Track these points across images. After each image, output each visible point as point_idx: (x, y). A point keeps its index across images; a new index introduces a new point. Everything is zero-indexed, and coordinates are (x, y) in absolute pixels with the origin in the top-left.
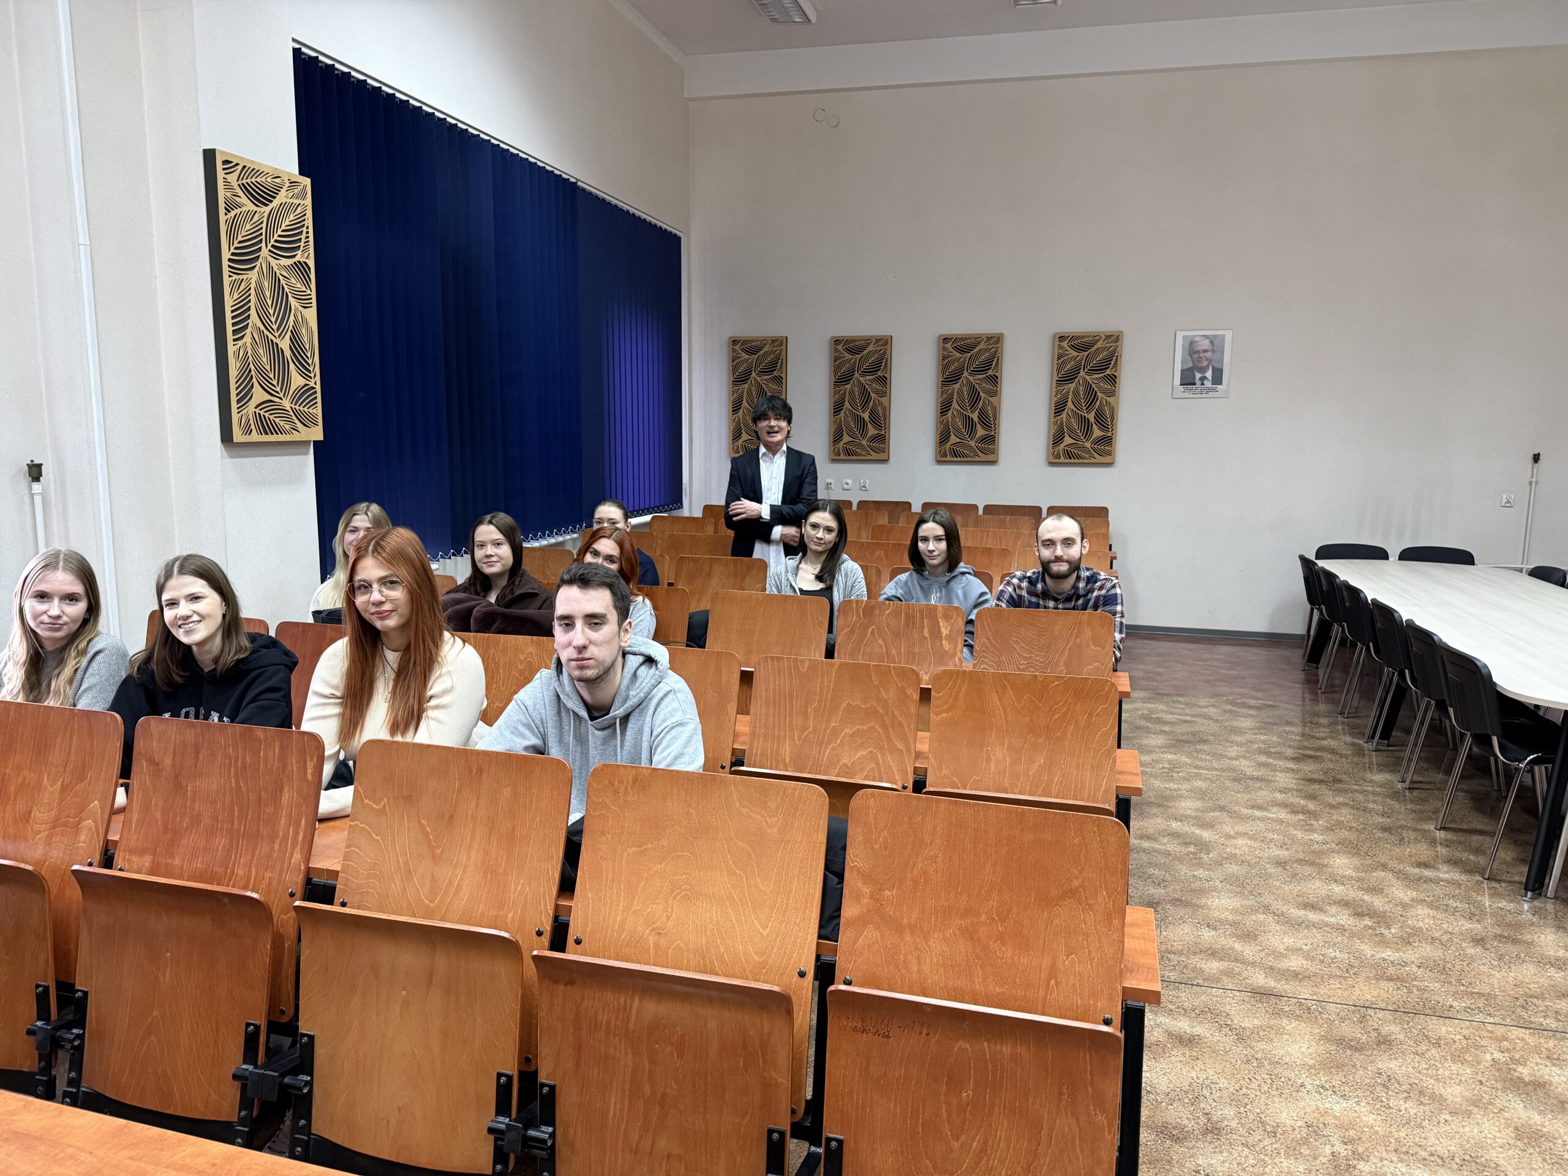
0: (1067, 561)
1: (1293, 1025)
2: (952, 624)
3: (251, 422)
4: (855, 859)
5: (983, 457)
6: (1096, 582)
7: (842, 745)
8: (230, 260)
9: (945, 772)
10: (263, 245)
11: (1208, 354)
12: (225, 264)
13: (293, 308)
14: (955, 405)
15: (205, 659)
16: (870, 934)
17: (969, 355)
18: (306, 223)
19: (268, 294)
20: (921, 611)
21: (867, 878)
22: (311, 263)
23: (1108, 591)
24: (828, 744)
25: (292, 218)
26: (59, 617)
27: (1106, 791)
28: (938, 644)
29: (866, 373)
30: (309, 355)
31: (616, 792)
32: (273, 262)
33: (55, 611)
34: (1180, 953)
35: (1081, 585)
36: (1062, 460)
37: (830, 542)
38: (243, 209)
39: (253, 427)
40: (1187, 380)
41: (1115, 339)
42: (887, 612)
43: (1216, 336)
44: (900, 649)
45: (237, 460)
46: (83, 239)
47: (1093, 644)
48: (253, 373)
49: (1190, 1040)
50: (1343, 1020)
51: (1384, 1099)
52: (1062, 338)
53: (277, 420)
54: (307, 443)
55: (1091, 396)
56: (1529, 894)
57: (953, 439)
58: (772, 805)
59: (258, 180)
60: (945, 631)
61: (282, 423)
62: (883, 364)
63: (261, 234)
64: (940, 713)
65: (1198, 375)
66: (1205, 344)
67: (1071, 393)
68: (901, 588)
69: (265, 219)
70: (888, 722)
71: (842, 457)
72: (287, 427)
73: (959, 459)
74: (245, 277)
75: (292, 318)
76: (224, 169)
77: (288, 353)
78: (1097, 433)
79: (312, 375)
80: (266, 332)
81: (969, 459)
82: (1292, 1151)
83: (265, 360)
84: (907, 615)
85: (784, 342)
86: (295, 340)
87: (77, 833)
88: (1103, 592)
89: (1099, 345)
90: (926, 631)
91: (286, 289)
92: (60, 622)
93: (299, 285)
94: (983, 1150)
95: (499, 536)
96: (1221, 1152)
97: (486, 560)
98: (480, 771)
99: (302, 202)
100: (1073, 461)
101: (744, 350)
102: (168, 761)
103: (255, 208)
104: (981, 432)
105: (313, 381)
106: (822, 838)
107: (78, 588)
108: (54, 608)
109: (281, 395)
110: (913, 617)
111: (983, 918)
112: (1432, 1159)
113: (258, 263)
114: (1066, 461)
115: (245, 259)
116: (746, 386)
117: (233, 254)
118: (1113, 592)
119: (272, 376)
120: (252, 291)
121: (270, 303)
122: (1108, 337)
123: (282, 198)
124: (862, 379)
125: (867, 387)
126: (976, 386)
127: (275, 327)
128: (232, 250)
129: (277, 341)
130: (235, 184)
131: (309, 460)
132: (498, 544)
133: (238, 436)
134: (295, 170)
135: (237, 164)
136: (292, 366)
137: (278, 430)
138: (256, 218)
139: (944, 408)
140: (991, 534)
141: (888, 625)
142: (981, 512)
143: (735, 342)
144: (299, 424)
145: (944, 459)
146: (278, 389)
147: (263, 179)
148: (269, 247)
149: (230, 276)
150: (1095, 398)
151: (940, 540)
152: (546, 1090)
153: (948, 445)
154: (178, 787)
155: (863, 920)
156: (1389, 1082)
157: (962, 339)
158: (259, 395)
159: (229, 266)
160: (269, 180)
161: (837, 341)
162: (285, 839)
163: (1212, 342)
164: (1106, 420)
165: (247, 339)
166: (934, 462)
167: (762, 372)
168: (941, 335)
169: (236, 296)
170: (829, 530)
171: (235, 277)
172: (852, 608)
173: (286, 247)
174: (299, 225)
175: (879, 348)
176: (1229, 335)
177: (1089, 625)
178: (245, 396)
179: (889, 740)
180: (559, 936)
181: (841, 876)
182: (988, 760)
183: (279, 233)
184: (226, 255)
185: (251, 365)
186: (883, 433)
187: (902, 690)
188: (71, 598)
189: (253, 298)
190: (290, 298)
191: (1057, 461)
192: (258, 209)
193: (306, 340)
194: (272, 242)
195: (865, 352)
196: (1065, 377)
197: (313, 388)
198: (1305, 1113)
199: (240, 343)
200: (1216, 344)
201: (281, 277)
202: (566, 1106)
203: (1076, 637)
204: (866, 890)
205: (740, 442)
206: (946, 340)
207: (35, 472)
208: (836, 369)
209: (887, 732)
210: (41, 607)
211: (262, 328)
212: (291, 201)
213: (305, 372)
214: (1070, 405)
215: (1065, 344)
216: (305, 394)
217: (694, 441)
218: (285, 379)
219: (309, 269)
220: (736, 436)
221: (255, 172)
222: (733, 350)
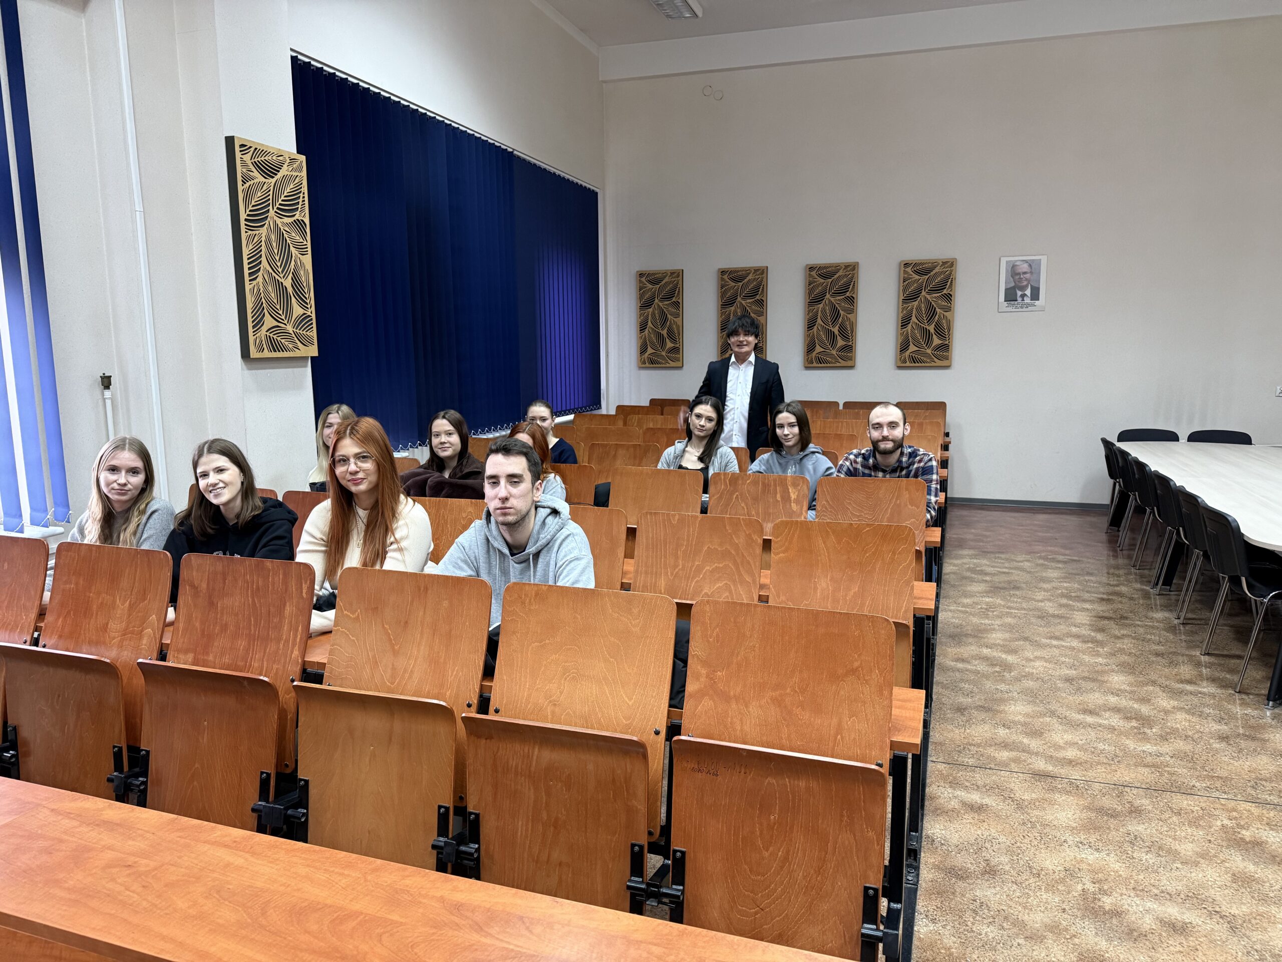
0: (892, 440)
1: (1063, 798)
2: (799, 491)
3: (264, 342)
4: (696, 649)
5: (843, 363)
6: (916, 456)
7: (704, 578)
8: (246, 220)
9: (783, 598)
10: (271, 207)
11: (1028, 276)
12: (243, 222)
13: (294, 255)
14: (819, 321)
15: (230, 515)
16: (707, 703)
17: (831, 280)
18: (302, 190)
19: (274, 245)
20: (775, 480)
21: (705, 663)
22: (307, 220)
23: (926, 463)
24: (693, 578)
25: (292, 186)
26: (125, 485)
27: (906, 611)
28: (787, 505)
29: (746, 297)
30: (306, 291)
31: (523, 603)
32: (278, 221)
33: (122, 480)
34: (979, 745)
35: (904, 459)
36: (908, 364)
37: (710, 429)
38: (255, 181)
39: (265, 346)
40: (1010, 296)
41: (950, 264)
42: (748, 482)
43: (1033, 260)
44: (758, 511)
45: (253, 371)
46: (138, 207)
47: (910, 504)
48: (264, 305)
49: (979, 808)
50: (1104, 795)
51: (1129, 852)
52: (906, 265)
53: (283, 341)
54: (306, 358)
55: (931, 312)
56: (1271, 703)
57: (818, 349)
58: (635, 611)
59: (266, 158)
60: (793, 496)
61: (286, 343)
62: (761, 290)
63: (269, 199)
64: (778, 554)
65: (1019, 293)
66: (1025, 267)
67: (914, 310)
68: (764, 465)
69: (272, 188)
70: (739, 561)
72: (291, 346)
73: (823, 365)
74: (257, 232)
75: (293, 263)
76: (241, 151)
77: (290, 290)
78: (936, 341)
79: (309, 306)
80: (273, 274)
81: (831, 365)
82: (1051, 887)
83: (273, 295)
84: (763, 484)
85: (681, 274)
86: (296, 280)
87: (141, 638)
88: (922, 464)
89: (937, 270)
90: (778, 496)
91: (288, 241)
92: (126, 488)
93: (298, 238)
94: (786, 859)
95: (450, 428)
96: (994, 887)
97: (440, 446)
98: (426, 589)
99: (299, 174)
100: (917, 364)
101: (649, 281)
102: (204, 585)
103: (264, 180)
104: (841, 343)
105: (310, 311)
106: (672, 635)
107: (139, 464)
108: (122, 478)
109: (286, 322)
110: (768, 485)
111: (788, 690)
112: (1162, 895)
113: (267, 222)
114: (911, 365)
115: (258, 218)
116: (651, 310)
117: (248, 215)
118: (930, 464)
119: (278, 307)
120: (263, 243)
121: (276, 252)
122: (944, 263)
123: (284, 171)
124: (743, 302)
125: (748, 308)
126: (837, 306)
127: (280, 270)
128: (248, 212)
129: (282, 280)
130: (249, 162)
131: (307, 373)
132: (450, 434)
133: (254, 353)
134: (294, 149)
135: (251, 147)
136: (293, 299)
137: (284, 349)
138: (265, 187)
139: (811, 324)
140: (845, 424)
141: (748, 491)
142: (841, 407)
143: (641, 275)
144: (299, 344)
145: (811, 365)
146: (283, 317)
147: (270, 158)
148: (275, 209)
149: (246, 232)
151: (793, 426)
152: (472, 817)
153: (814, 354)
154: (212, 604)
155: (701, 694)
156: (1134, 840)
158: (269, 322)
159: (246, 225)
160: (274, 158)
161: (723, 272)
162: (287, 641)
163: (1030, 266)
164: (944, 332)
165: (260, 279)
166: (803, 368)
167: (664, 299)
168: (807, 265)
169: (251, 247)
170: (709, 419)
171: (250, 232)
172: (720, 479)
173: (288, 209)
174: (297, 192)
175: (757, 276)
176: (1044, 260)
177: (907, 489)
178: (258, 324)
179: (740, 575)
180: (484, 705)
181: (685, 662)
182: (815, 589)
183: (283, 198)
184: (243, 216)
185: (263, 299)
187: (749, 536)
188: (133, 471)
189: (263, 248)
190: (292, 248)
191: (904, 365)
192: (267, 181)
193: (303, 279)
194: (277, 206)
195: (746, 280)
196: (909, 296)
197: (309, 316)
198: (1065, 861)
199: (254, 282)
200: (1034, 267)
201: (284, 232)
202: (488, 828)
203: (897, 499)
204: (704, 672)
205: (646, 355)
206: (811, 268)
207: (106, 382)
208: (723, 295)
209: (738, 569)
210: (113, 477)
211: (271, 271)
212: (291, 173)
213: (303, 304)
214: (914, 319)
215: (909, 270)
216: (303, 320)
217: (610, 355)
218: (288, 310)
219: (305, 225)
220: (643, 350)
221: (264, 153)
222: (640, 282)
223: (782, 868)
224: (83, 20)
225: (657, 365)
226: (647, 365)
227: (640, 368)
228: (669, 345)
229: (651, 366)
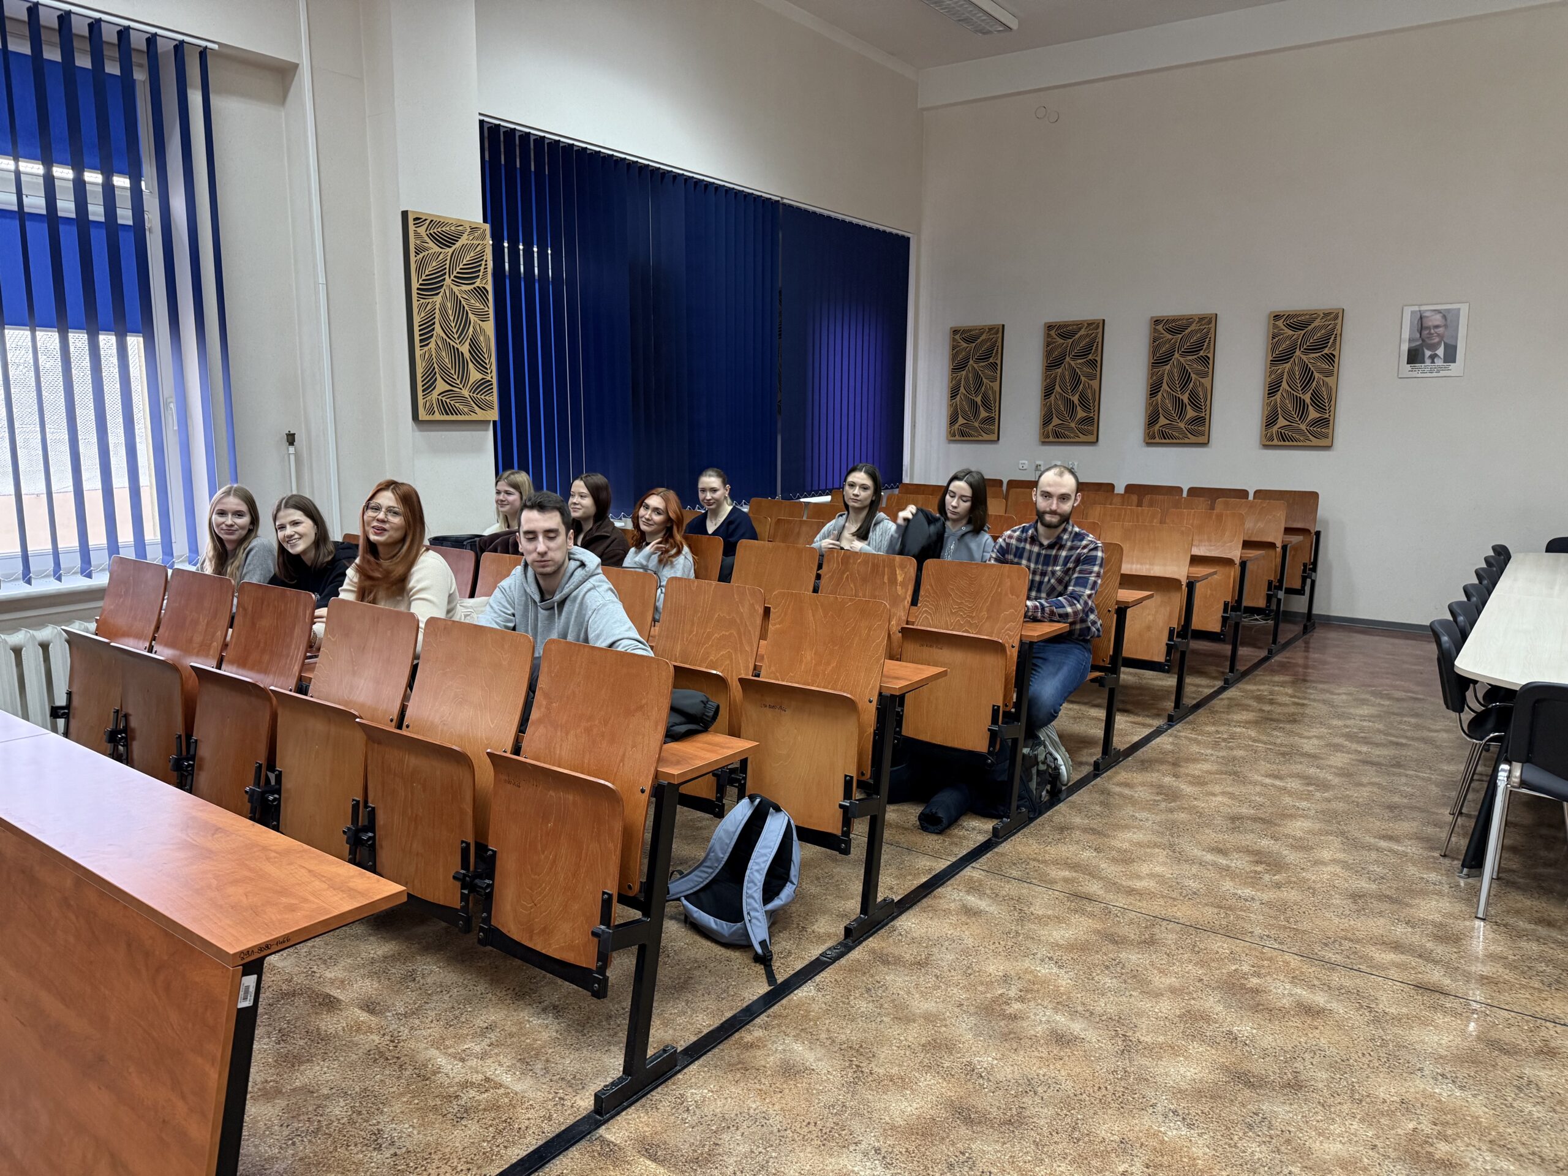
1: (1081, 919)
2: (906, 573)
3: (435, 405)
5: (1193, 439)
7: (712, 646)
8: (418, 289)
9: (773, 669)
10: (447, 276)
11: (1441, 330)
12: (414, 292)
13: (472, 321)
14: (1165, 386)
16: (542, 730)
17: (1181, 336)
18: (485, 257)
19: (450, 312)
22: (490, 287)
24: (704, 644)
25: (472, 254)
26: (232, 526)
28: (894, 589)
29: (1076, 357)
30: (486, 356)
31: (436, 635)
32: (455, 289)
33: (229, 522)
34: (1044, 862)
35: (1066, 537)
36: (1275, 442)
38: (430, 252)
39: (436, 409)
40: (1414, 357)
41: (1334, 317)
42: (859, 561)
43: (1448, 310)
45: (426, 433)
46: (322, 280)
47: (1011, 593)
48: (436, 370)
49: (975, 913)
50: (1131, 923)
51: (1094, 974)
52: (1277, 317)
53: (457, 405)
54: (488, 422)
55: (1308, 377)
56: (1464, 870)
57: (1163, 421)
58: (506, 647)
59: (444, 229)
60: (900, 578)
61: (461, 407)
62: (1094, 348)
63: (445, 268)
64: (775, 624)
65: (1428, 353)
66: (1437, 319)
67: (1286, 374)
69: (449, 258)
70: (742, 630)
71: (1051, 439)
72: (466, 409)
73: (1167, 441)
74: (431, 301)
75: (471, 329)
76: (415, 224)
77: (467, 355)
78: (1313, 414)
79: (489, 371)
80: (448, 340)
81: (1178, 441)
83: (447, 360)
85: (1000, 330)
86: (474, 347)
88: (1086, 551)
89: (1316, 323)
90: (886, 577)
91: (466, 308)
92: (234, 529)
93: (478, 304)
94: (554, 861)
97: (573, 506)
99: (481, 242)
100: (1287, 443)
101: (964, 339)
102: (250, 609)
103: (440, 250)
104: (1191, 413)
105: (490, 375)
108: (229, 520)
109: (461, 386)
113: (442, 290)
114: (1280, 443)
115: (431, 287)
116: (964, 373)
117: (421, 285)
118: (1093, 553)
119: (453, 372)
120: (437, 311)
121: (452, 319)
122: (1326, 315)
123: (463, 240)
124: (1072, 363)
125: (1077, 370)
126: (1187, 367)
127: (456, 336)
128: (420, 282)
129: (459, 346)
130: (424, 234)
131: (488, 437)
132: (585, 496)
133: (423, 415)
134: (480, 219)
135: (426, 220)
136: (470, 364)
137: (457, 412)
138: (441, 257)
139: (1154, 390)
143: (955, 332)
144: (476, 408)
145: (1152, 441)
146: (458, 382)
147: (448, 229)
148: (452, 277)
149: (419, 301)
150: (1312, 378)
151: (965, 500)
152: (373, 811)
153: (1157, 427)
154: (253, 624)
155: (540, 721)
157: (1174, 321)
158: (441, 386)
159: (416, 294)
160: (453, 228)
161: (1050, 327)
162: (292, 658)
163: (1445, 317)
164: (1324, 402)
165: (432, 345)
166: (1144, 444)
167: (979, 360)
168: (1152, 317)
169: (422, 315)
170: (865, 488)
171: (422, 301)
173: (468, 275)
174: (478, 260)
175: (1090, 332)
176: (1464, 309)
177: (1009, 577)
178: (429, 387)
179: (741, 643)
180: (400, 721)
183: (461, 266)
184: (415, 285)
185: (435, 365)
186: (1092, 415)
188: (239, 514)
189: (437, 315)
190: (470, 315)
191: (1270, 443)
192: (443, 251)
193: (483, 345)
194: (455, 274)
195: (1077, 336)
196: (1279, 357)
197: (489, 381)
199: (426, 348)
200: (1449, 319)
201: (462, 300)
203: (999, 586)
205: (956, 426)
206: (1157, 321)
207: (291, 439)
208: (1048, 353)
210: (221, 519)
211: (445, 337)
212: (472, 242)
213: (482, 367)
214: (1284, 385)
215: (1280, 323)
216: (483, 386)
217: (917, 425)
218: (464, 375)
219: (487, 292)
220: (953, 420)
221: (440, 224)
222: (954, 340)
223: (551, 869)
224: (283, 114)
225: (968, 438)
226: (957, 437)
227: (950, 441)
228: (983, 414)
229: (962, 438)
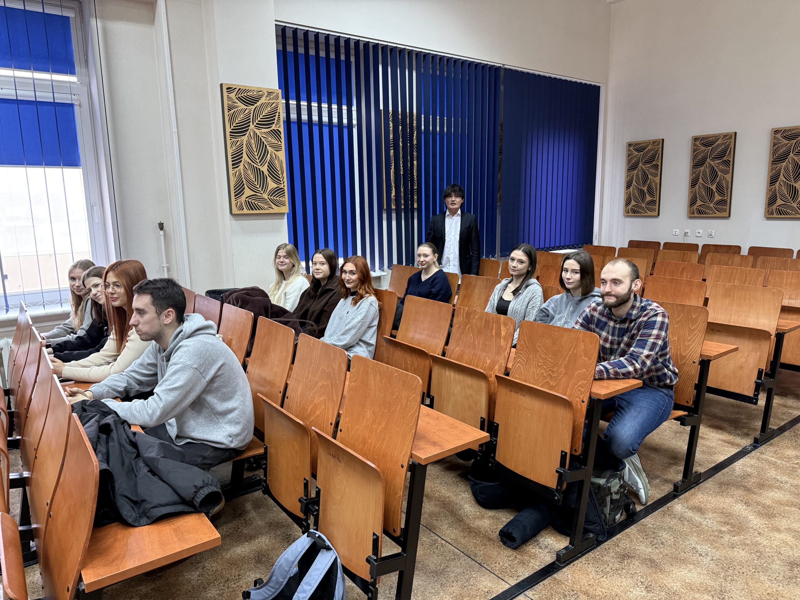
0: (616, 296)
2: (507, 329)
3: (243, 204)
8: (230, 132)
10: (251, 123)
12: (228, 134)
13: (270, 151)
14: (781, 177)
17: (796, 141)
18: (278, 111)
19: (254, 146)
20: (493, 318)
22: (282, 130)
25: (269, 109)
28: (499, 341)
29: (714, 159)
30: (280, 173)
32: (257, 131)
38: (239, 108)
39: (244, 207)
42: (477, 317)
45: (237, 222)
46: (174, 130)
47: (584, 355)
48: (244, 182)
53: (259, 204)
54: (285, 213)
57: (779, 202)
59: (248, 94)
60: (503, 333)
61: (262, 205)
62: (728, 152)
63: (250, 119)
69: (252, 112)
71: (696, 215)
72: (266, 207)
73: (783, 216)
74: (240, 139)
75: (269, 156)
76: (227, 92)
79: (282, 182)
80: (252, 163)
83: (252, 176)
85: (661, 142)
86: (271, 167)
90: (494, 331)
91: (265, 142)
93: (273, 141)
95: (323, 260)
97: (316, 271)
99: (276, 101)
101: (636, 150)
103: (246, 107)
105: (283, 185)
109: (262, 192)
110: (489, 321)
113: (248, 133)
115: (240, 130)
116: (635, 172)
117: (232, 129)
119: (256, 183)
120: (244, 146)
121: (255, 150)
123: (263, 100)
124: (712, 163)
125: (715, 168)
127: (258, 161)
129: (260, 167)
130: (234, 98)
131: (284, 222)
132: (323, 264)
133: (235, 211)
134: (277, 88)
135: (235, 88)
136: (268, 178)
137: (260, 208)
138: (246, 112)
139: (773, 180)
141: (476, 324)
143: (630, 145)
144: (273, 205)
145: (771, 216)
146: (260, 189)
147: (251, 93)
148: (255, 124)
149: (231, 139)
151: (576, 273)
153: (775, 207)
157: (790, 130)
158: (248, 192)
159: (230, 135)
160: (255, 93)
161: (696, 139)
165: (241, 167)
167: (646, 163)
168: (772, 129)
169: (234, 148)
170: (521, 262)
171: (234, 139)
173: (266, 123)
174: (275, 112)
175: (725, 141)
178: (239, 193)
182: (364, 417)
183: (261, 117)
184: (228, 130)
185: (243, 179)
186: (725, 198)
188: (81, 279)
189: (244, 148)
190: (268, 147)
192: (248, 107)
193: (278, 166)
194: (257, 122)
195: (715, 144)
197: (282, 188)
199: (237, 169)
201: (262, 138)
205: (630, 206)
206: (776, 132)
207: (161, 226)
208: (694, 157)
211: (250, 161)
212: (269, 101)
213: (276, 179)
216: (278, 191)
217: (604, 206)
218: (264, 185)
219: (280, 132)
220: (628, 203)
221: (245, 91)
222: (629, 150)
225: (638, 215)
226: (630, 214)
227: (626, 216)
228: (648, 198)
229: (634, 214)
